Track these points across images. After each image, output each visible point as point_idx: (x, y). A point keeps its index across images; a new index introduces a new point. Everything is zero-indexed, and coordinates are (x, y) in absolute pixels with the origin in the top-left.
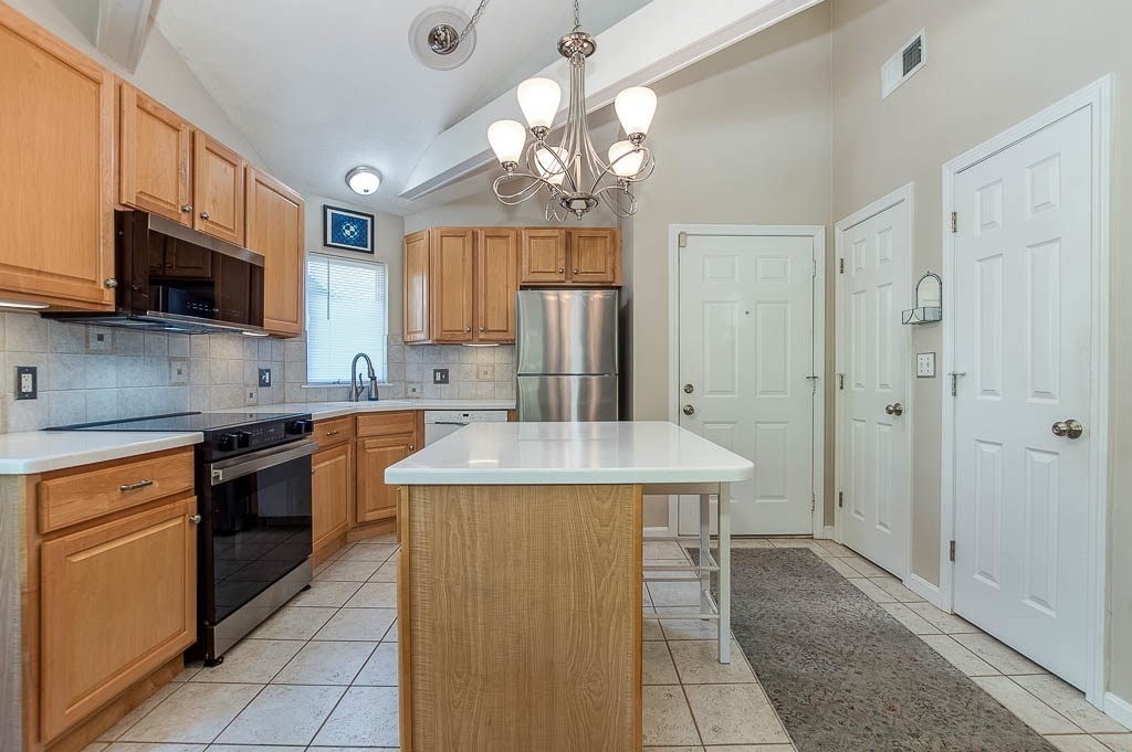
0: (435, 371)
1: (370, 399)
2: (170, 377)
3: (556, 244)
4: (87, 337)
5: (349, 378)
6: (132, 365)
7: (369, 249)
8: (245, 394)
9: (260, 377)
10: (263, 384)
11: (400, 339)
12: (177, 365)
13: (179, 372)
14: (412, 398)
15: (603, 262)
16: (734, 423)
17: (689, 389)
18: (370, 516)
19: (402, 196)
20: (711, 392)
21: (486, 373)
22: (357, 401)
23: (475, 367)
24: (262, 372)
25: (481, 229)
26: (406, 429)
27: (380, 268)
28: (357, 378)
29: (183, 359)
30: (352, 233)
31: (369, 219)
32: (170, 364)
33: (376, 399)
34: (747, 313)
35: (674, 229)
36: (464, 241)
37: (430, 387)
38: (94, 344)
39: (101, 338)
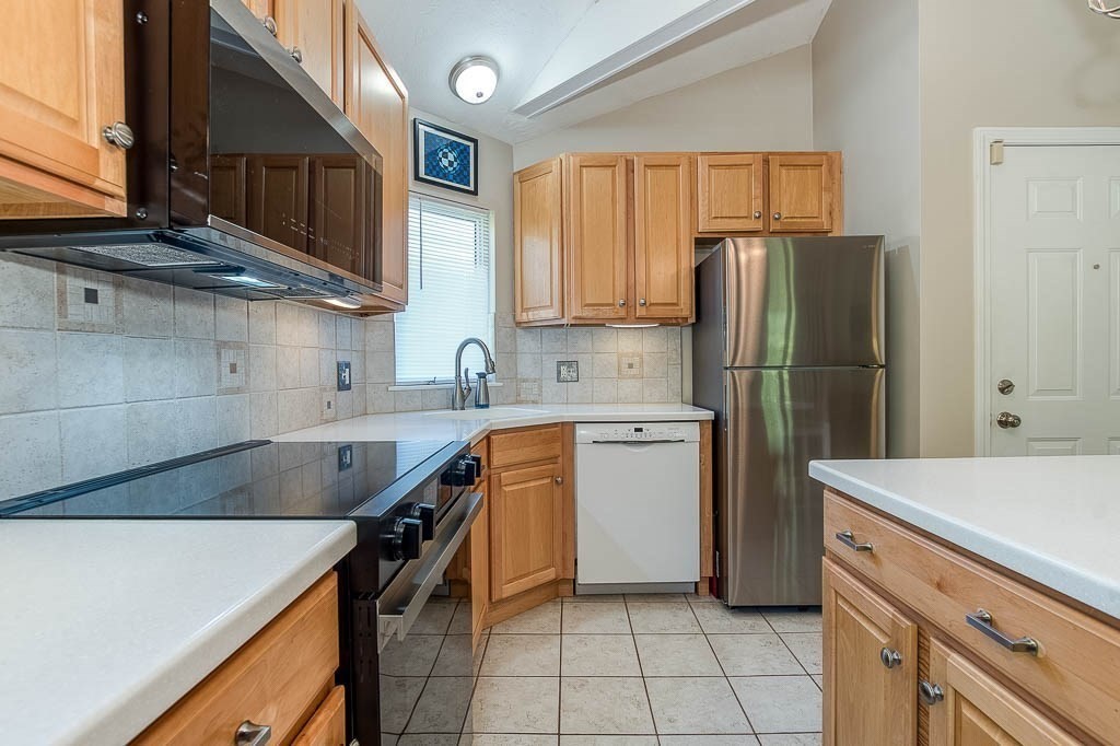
0: (560, 364)
1: (478, 406)
2: (219, 380)
3: (749, 177)
4: (62, 294)
5: (452, 375)
6: (153, 355)
7: (472, 188)
8: (321, 404)
9: (339, 375)
10: (343, 386)
11: (510, 318)
12: (229, 356)
13: (233, 369)
14: (527, 402)
15: (815, 202)
16: (1076, 439)
17: (1006, 388)
18: (509, 590)
19: (516, 111)
20: (1040, 392)
21: (631, 366)
22: (463, 409)
23: (615, 358)
24: (342, 367)
25: (638, 155)
26: (551, 454)
27: (482, 217)
28: (463, 375)
29: (238, 346)
30: (451, 164)
31: (471, 145)
32: (219, 354)
33: (487, 406)
34: (1097, 267)
35: (982, 136)
36: (614, 173)
37: (551, 386)
38: (78, 310)
39: (91, 296)
